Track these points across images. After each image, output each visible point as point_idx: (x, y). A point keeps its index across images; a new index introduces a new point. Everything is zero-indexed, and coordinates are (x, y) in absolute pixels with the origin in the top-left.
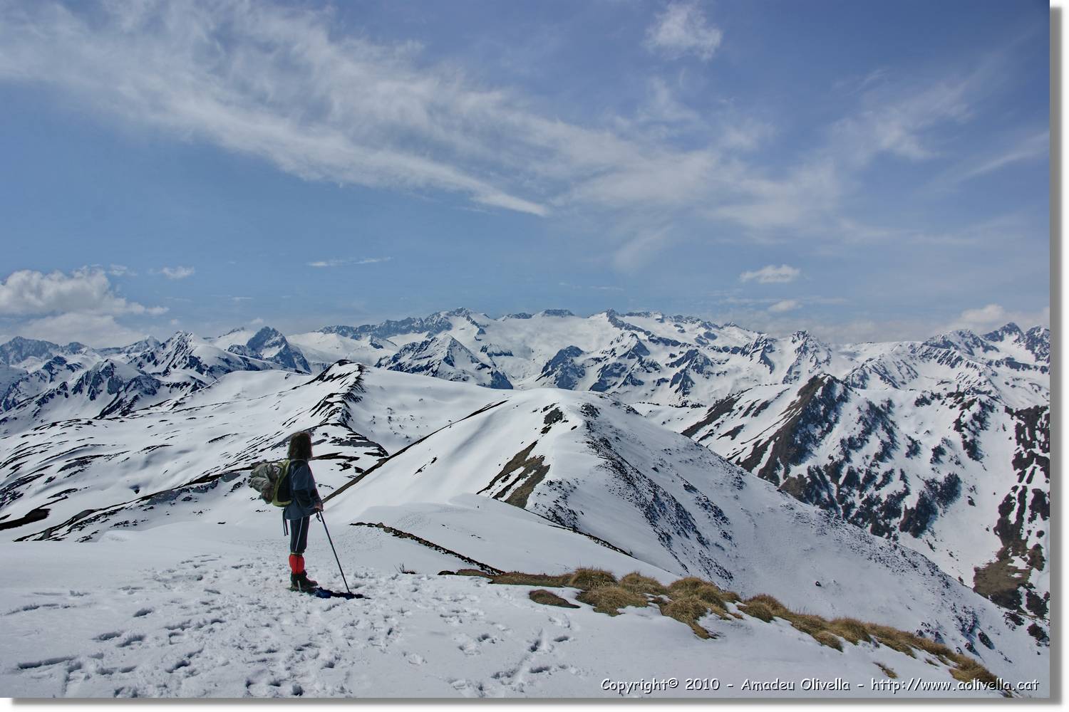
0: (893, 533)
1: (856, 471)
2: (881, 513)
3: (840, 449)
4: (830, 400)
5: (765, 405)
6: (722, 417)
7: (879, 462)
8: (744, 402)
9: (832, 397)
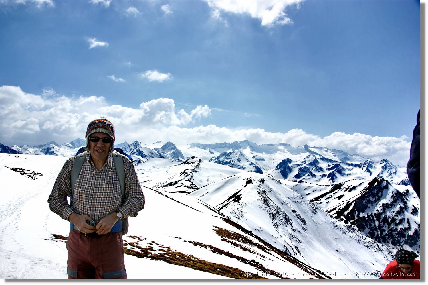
0: (401, 244)
1: (388, 217)
2: (397, 235)
3: (382, 208)
4: (380, 188)
5: (354, 188)
6: (336, 191)
7: (398, 215)
8: (346, 186)
9: (381, 186)
